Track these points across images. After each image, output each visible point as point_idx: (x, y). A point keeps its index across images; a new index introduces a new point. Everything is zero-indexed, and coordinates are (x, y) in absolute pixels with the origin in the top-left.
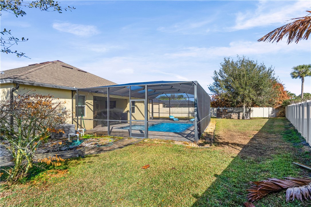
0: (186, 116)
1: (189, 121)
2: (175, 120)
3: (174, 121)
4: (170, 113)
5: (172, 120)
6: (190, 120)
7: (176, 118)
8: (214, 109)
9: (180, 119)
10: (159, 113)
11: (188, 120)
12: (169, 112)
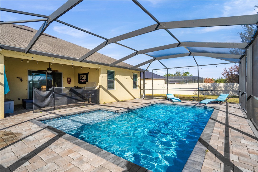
0: (191, 94)
1: (198, 102)
2: (174, 100)
3: (172, 103)
4: (168, 90)
5: (170, 100)
6: (201, 102)
7: (178, 97)
8: (234, 85)
9: (183, 98)
10: (153, 89)
11: (197, 100)
12: (166, 89)
